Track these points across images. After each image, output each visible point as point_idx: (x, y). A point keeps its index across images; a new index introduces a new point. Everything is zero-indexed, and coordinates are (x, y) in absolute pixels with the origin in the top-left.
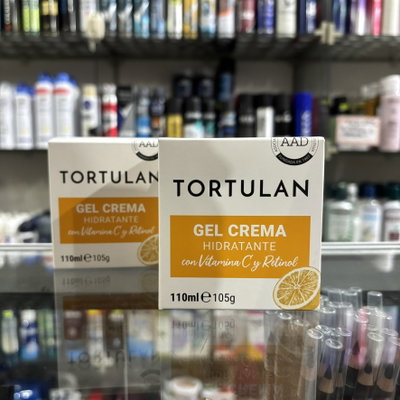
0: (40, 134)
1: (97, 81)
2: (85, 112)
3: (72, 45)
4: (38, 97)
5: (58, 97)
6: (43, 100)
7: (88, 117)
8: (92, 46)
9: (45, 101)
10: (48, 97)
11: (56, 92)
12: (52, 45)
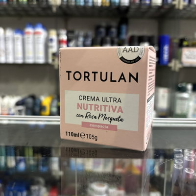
0: (27, 55)
1: (57, 28)
2: (50, 44)
3: (44, 9)
4: (26, 36)
5: (36, 36)
6: (28, 38)
7: (52, 47)
8: (54, 9)
9: (30, 38)
10: (31, 36)
11: (35, 33)
12: (33, 9)
